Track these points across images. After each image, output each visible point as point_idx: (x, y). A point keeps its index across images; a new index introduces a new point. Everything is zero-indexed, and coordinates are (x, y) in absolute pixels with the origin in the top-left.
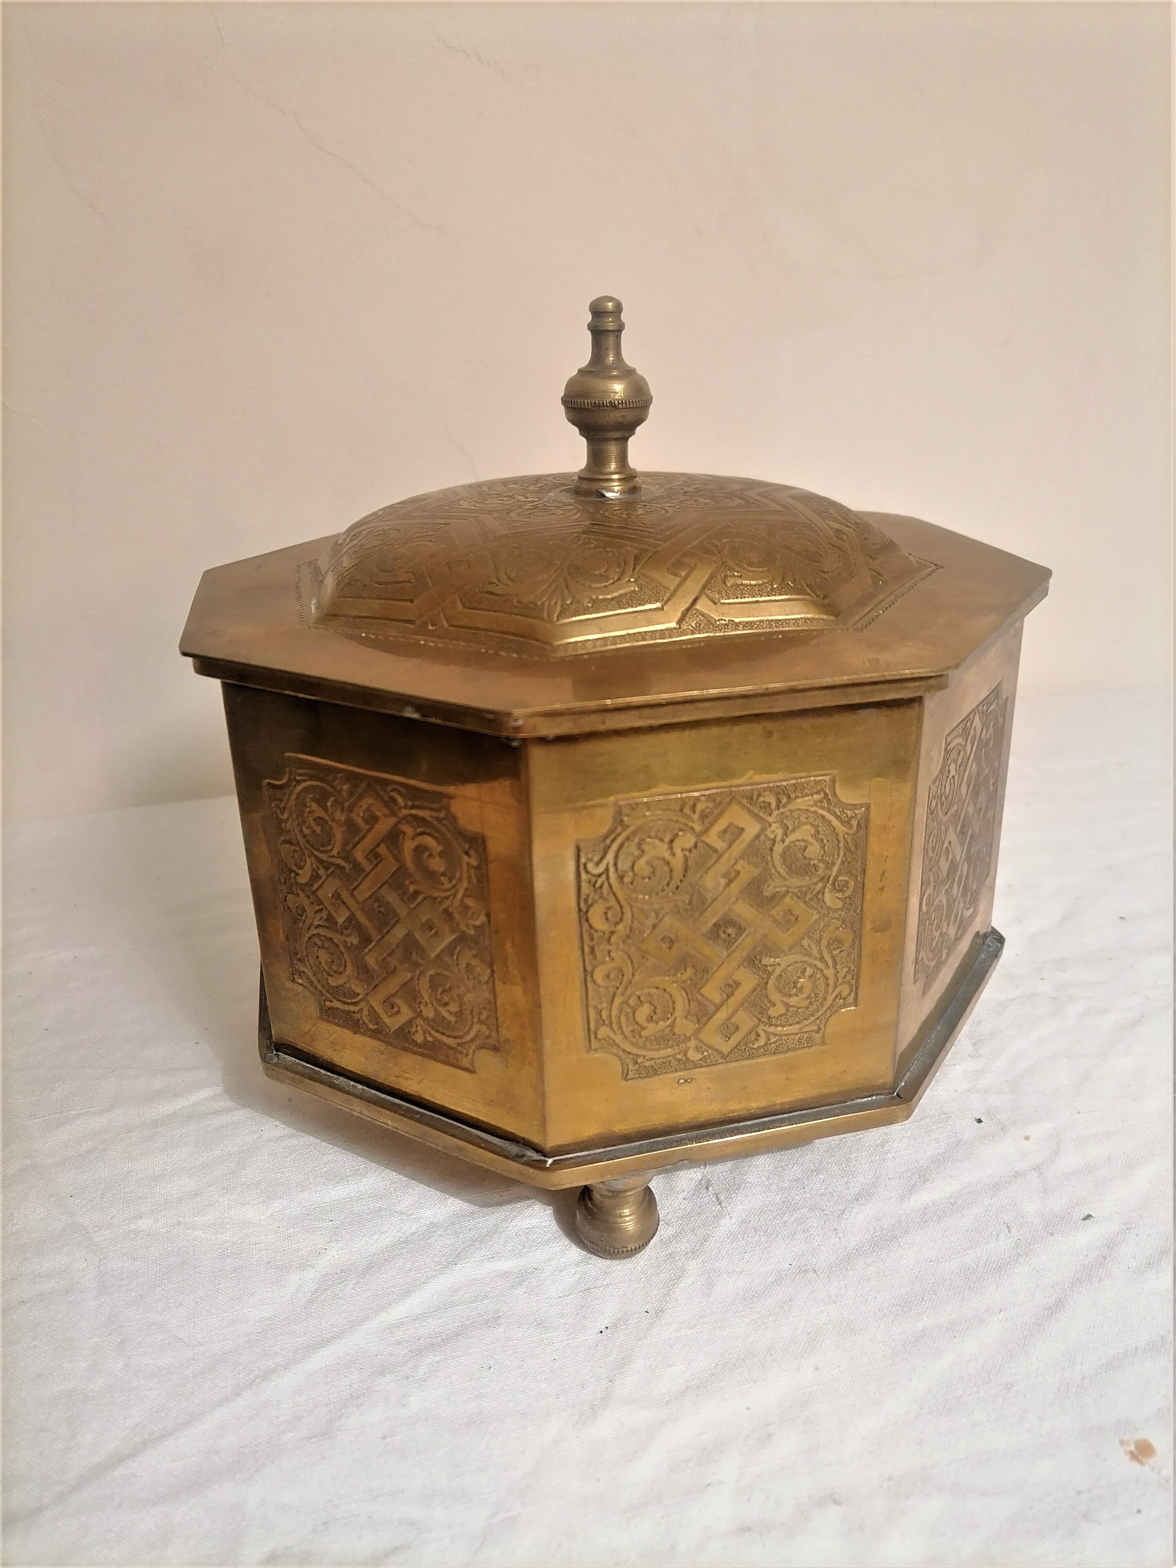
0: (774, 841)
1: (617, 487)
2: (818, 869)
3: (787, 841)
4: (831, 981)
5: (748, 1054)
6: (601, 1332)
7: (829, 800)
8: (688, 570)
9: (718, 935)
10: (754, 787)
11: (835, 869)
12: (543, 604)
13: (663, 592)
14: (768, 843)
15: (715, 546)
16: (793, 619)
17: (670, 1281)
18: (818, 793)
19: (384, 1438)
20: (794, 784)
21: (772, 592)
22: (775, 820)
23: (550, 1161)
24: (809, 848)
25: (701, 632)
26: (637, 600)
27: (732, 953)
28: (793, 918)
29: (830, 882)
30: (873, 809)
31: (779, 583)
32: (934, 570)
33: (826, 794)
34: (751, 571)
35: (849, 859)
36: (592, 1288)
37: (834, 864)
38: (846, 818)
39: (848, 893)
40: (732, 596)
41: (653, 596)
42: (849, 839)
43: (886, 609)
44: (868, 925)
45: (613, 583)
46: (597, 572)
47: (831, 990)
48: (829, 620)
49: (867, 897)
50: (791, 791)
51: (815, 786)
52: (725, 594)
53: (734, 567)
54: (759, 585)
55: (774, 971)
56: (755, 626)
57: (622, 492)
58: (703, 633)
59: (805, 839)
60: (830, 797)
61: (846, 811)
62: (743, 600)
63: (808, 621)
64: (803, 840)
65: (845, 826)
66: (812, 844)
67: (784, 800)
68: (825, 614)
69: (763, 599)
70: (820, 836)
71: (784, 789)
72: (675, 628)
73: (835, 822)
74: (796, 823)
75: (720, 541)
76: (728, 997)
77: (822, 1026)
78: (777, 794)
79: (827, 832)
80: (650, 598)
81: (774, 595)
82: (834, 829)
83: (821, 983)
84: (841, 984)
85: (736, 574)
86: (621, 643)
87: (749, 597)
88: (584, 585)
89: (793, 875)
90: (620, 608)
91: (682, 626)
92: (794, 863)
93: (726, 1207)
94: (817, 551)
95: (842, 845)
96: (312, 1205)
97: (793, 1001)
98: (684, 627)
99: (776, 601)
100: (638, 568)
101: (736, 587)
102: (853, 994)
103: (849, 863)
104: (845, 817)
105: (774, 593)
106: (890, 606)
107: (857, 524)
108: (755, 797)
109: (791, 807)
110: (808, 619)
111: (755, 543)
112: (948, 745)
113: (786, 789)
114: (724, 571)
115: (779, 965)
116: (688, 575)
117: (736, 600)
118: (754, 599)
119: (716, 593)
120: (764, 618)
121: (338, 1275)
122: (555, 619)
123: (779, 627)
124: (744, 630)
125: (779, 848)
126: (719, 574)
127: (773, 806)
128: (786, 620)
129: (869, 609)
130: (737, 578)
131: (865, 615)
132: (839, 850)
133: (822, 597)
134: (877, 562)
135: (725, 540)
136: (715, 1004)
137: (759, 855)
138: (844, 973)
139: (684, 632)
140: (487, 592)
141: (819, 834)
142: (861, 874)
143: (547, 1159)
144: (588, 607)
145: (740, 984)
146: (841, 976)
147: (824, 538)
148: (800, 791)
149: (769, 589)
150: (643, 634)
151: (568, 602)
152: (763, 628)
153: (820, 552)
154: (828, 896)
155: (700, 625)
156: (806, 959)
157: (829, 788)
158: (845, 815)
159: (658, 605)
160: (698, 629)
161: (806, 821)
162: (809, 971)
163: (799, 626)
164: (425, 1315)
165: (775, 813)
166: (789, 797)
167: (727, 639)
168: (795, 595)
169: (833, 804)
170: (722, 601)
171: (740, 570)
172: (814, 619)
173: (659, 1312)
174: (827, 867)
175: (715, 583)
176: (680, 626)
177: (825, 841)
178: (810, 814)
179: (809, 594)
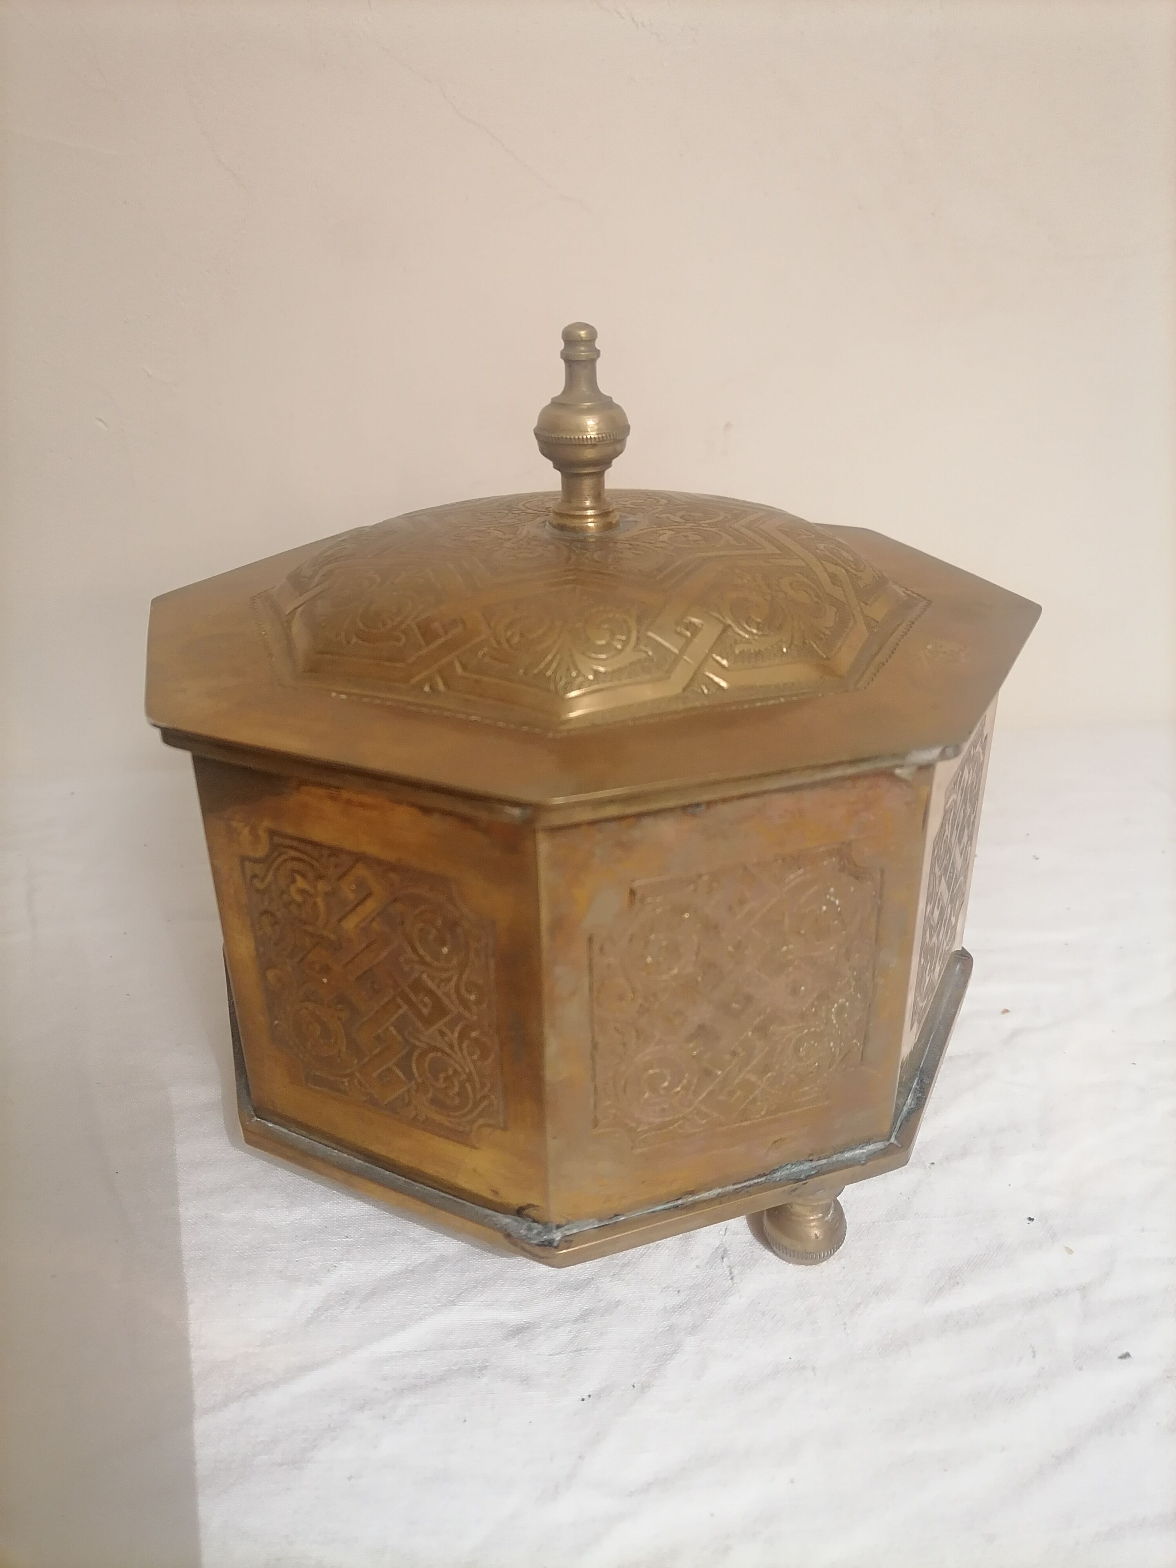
6: (583, 1400)
17: (663, 1356)
19: (350, 1478)
36: (584, 1350)
93: (737, 1283)
96: (332, 1217)
121: (342, 1296)
164: (416, 1353)
173: (645, 1388)
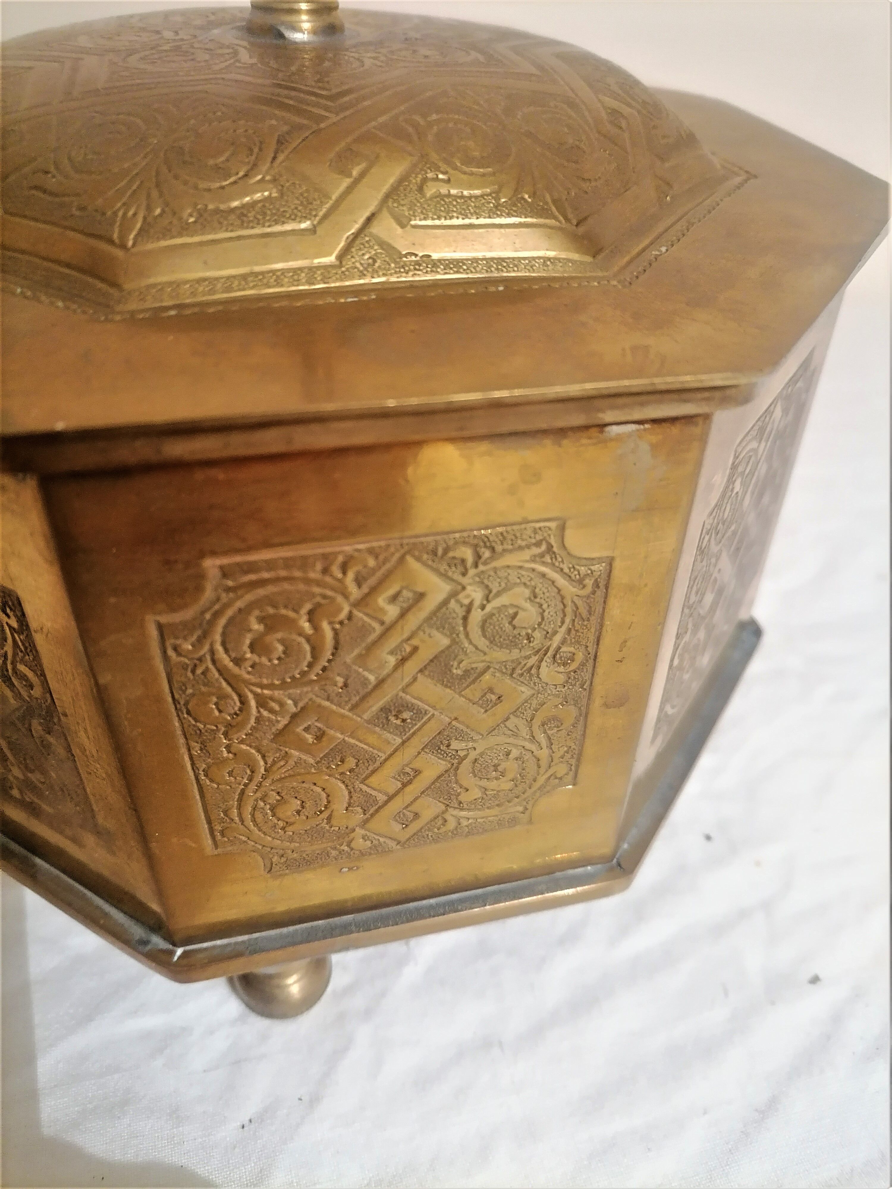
0: (469, 609)
1: (306, 23)
2: (532, 639)
3: (489, 608)
4: (544, 763)
5: (431, 839)
7: (554, 553)
8: (363, 166)
9: (388, 720)
10: (438, 538)
11: (557, 639)
12: (115, 214)
13: (318, 202)
14: (461, 612)
15: (416, 126)
16: (524, 259)
18: (538, 544)
20: (502, 534)
21: (497, 210)
22: (471, 581)
23: (179, 951)
24: (521, 615)
25: (375, 276)
26: (273, 215)
27: (409, 739)
28: (494, 698)
29: (549, 654)
30: (617, 565)
31: (510, 196)
32: (746, 181)
33: (550, 547)
34: (465, 173)
35: (577, 627)
37: (555, 633)
38: (578, 577)
39: (574, 666)
40: (431, 215)
41: (300, 208)
42: (579, 603)
43: (672, 245)
44: (597, 702)
45: (235, 182)
46: (211, 162)
47: (542, 770)
48: (582, 263)
49: (600, 670)
50: (496, 542)
51: (533, 535)
52: (419, 211)
53: (440, 164)
54: (476, 197)
55: (466, 756)
56: (465, 267)
57: (314, 32)
58: (379, 276)
59: (515, 603)
60: (555, 549)
61: (577, 567)
62: (448, 222)
63: (549, 263)
64: (512, 605)
65: (574, 587)
66: (524, 610)
67: (487, 554)
68: (578, 253)
69: (482, 221)
70: (538, 600)
71: (486, 539)
72: (332, 266)
73: (561, 581)
74: (503, 585)
75: (424, 116)
76: (404, 785)
77: (529, 807)
78: (476, 547)
79: (547, 594)
80: (295, 211)
81: (498, 216)
82: (559, 591)
83: (531, 765)
84: (556, 764)
85: (441, 176)
86: (240, 290)
87: (458, 218)
88: (186, 183)
89: (495, 648)
90: (242, 227)
91: (344, 263)
92: (498, 633)
94: (577, 143)
95: (569, 610)
97: (493, 785)
98: (348, 263)
99: (500, 226)
100: (281, 157)
101: (438, 199)
102: (572, 774)
103: (577, 631)
104: (575, 575)
105: (499, 213)
106: (679, 240)
107: (644, 102)
108: (440, 552)
109: (495, 564)
110: (549, 259)
111: (480, 124)
112: (738, 457)
113: (489, 541)
114: (421, 170)
115: (475, 749)
116: (363, 175)
117: (437, 222)
118: (467, 221)
119: (405, 208)
120: (480, 255)
122: (130, 243)
123: (502, 271)
124: (446, 273)
125: (477, 616)
126: (413, 175)
127: (470, 559)
128: (514, 259)
129: (646, 242)
130: (442, 184)
131: (639, 254)
132: (565, 616)
133: (575, 222)
134: (667, 165)
135: (434, 117)
136: (386, 794)
137: (447, 626)
138: (561, 753)
139: (347, 273)
140: (36, 188)
141: (535, 597)
142: (593, 645)
143: (175, 948)
144: (188, 224)
145: (420, 772)
146: (557, 756)
147: (590, 120)
148: (510, 542)
149: (492, 205)
150: (279, 273)
151: (158, 211)
152: (476, 272)
153: (582, 145)
154: (544, 670)
155: (375, 261)
156: (511, 740)
157: (555, 536)
158: (576, 573)
159: (305, 225)
160: (370, 270)
161: (518, 581)
162: (515, 753)
163: (534, 271)
165: (472, 572)
166: (493, 549)
167: (417, 287)
168: (531, 217)
169: (560, 559)
170: (413, 223)
171: (449, 170)
172: (559, 260)
173: (314, 1100)
174: (546, 637)
175: (405, 190)
176: (341, 262)
177: (545, 606)
178: (524, 573)
179: (555, 218)
